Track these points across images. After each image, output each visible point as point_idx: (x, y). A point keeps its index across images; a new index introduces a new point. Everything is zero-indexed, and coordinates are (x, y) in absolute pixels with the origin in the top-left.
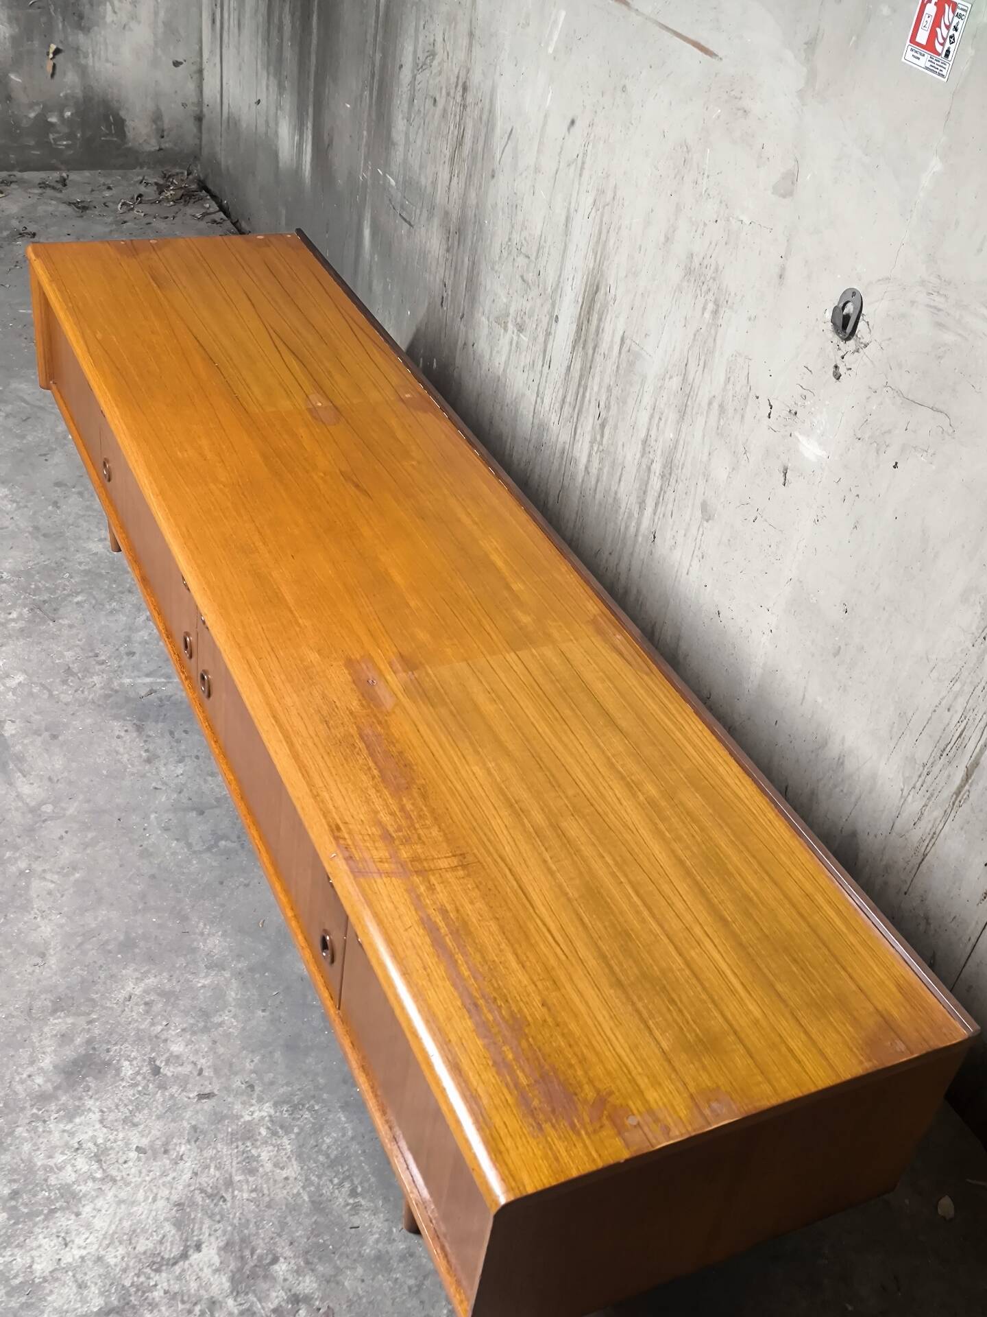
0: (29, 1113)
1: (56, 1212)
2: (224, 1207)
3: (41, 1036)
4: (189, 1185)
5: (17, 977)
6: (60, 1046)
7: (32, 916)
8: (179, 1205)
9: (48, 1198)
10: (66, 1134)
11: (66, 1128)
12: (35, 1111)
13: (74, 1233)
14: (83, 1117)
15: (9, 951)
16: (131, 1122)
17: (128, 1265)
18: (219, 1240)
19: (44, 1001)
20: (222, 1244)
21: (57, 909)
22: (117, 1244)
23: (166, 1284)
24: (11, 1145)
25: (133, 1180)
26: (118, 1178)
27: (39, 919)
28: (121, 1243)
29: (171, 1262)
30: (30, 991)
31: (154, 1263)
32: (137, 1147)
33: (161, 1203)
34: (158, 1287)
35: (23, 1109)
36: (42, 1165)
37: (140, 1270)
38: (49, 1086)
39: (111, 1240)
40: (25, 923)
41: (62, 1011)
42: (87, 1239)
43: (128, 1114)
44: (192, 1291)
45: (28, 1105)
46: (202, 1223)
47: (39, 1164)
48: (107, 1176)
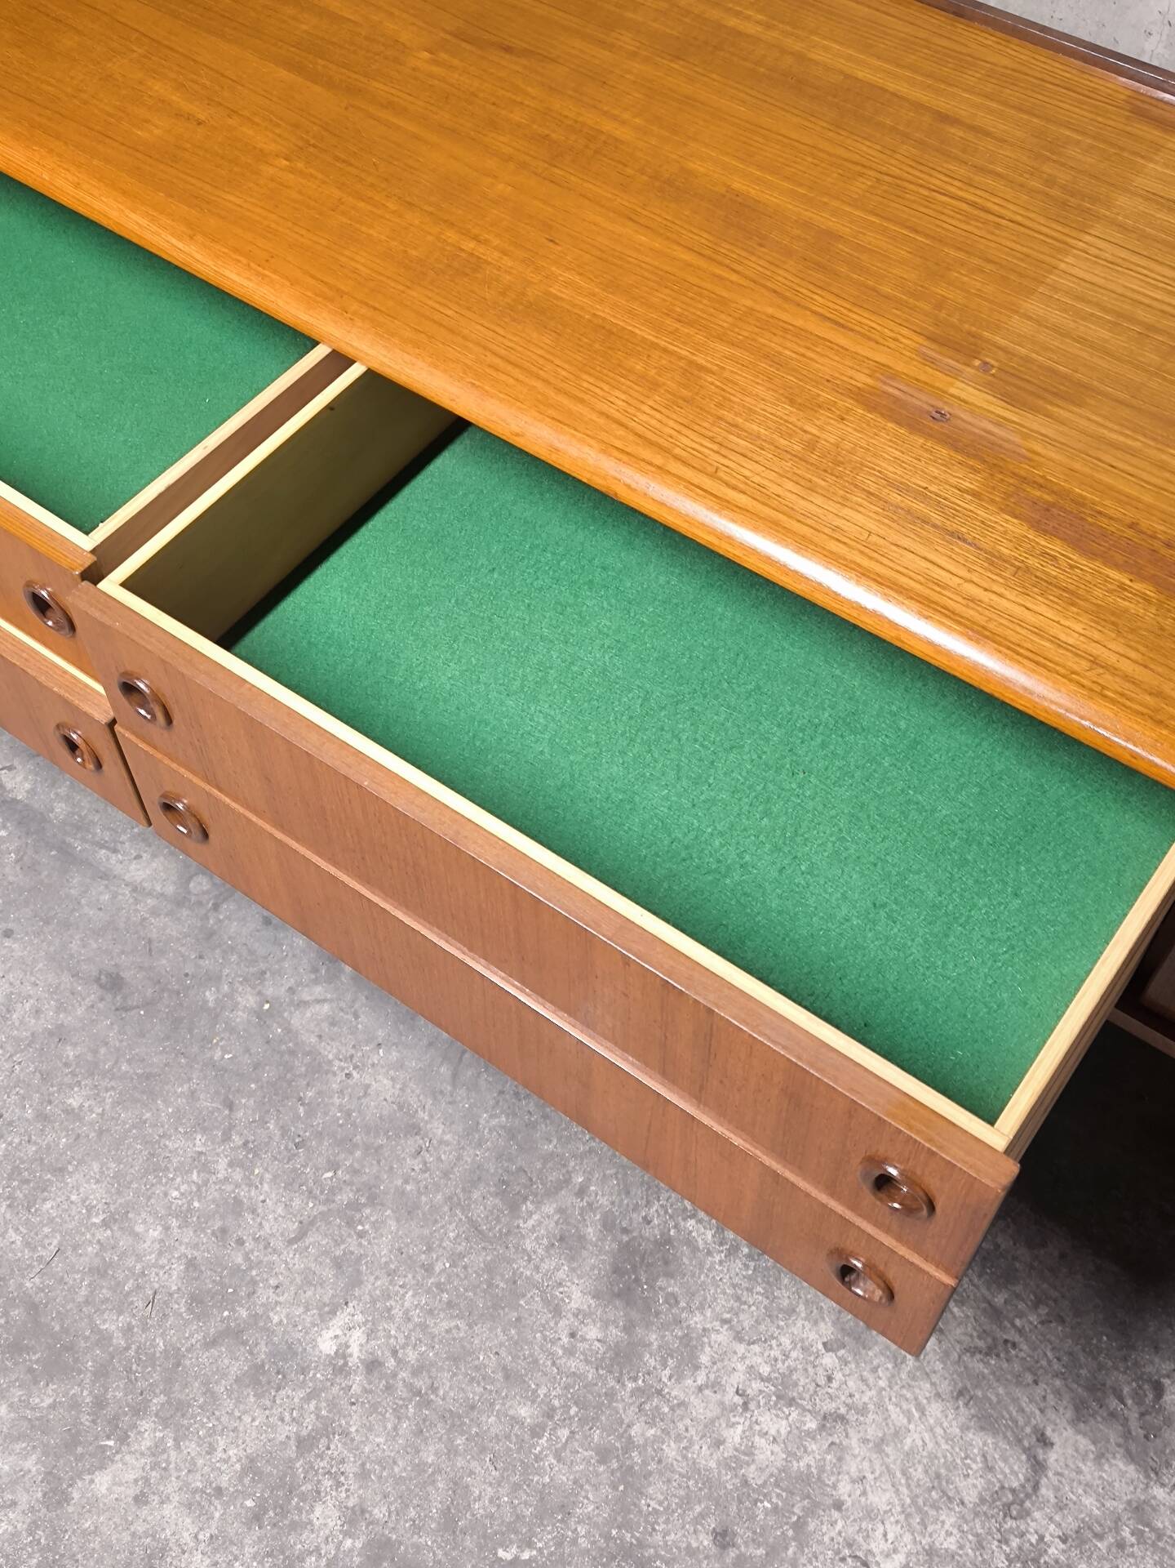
0: (625, 1394)
1: (806, 1523)
2: (1022, 1354)
3: (529, 1260)
4: (947, 1354)
5: (408, 1188)
6: (572, 1259)
7: (341, 1076)
8: (961, 1394)
9: (775, 1508)
10: (707, 1392)
11: (699, 1382)
12: (630, 1385)
13: (860, 1539)
14: (707, 1349)
15: (358, 1154)
16: (781, 1310)
17: (977, 1535)
18: (1061, 1410)
19: (484, 1203)
20: (1069, 1414)
21: (367, 1042)
22: (933, 1512)
23: (1052, 1527)
24: (645, 1463)
25: (865, 1399)
26: (843, 1410)
27: (355, 1073)
28: (938, 1509)
29: (1029, 1489)
30: (450, 1198)
31: (1008, 1506)
32: (825, 1344)
33: (935, 1409)
34: (1047, 1538)
35: (611, 1395)
36: (719, 1463)
37: (999, 1530)
38: (615, 1333)
39: (918, 1513)
40: (341, 1092)
41: (526, 1199)
42: (885, 1535)
43: (766, 1302)
44: (1096, 1512)
45: (612, 1383)
46: (1015, 1400)
47: (712, 1464)
48: (825, 1418)
